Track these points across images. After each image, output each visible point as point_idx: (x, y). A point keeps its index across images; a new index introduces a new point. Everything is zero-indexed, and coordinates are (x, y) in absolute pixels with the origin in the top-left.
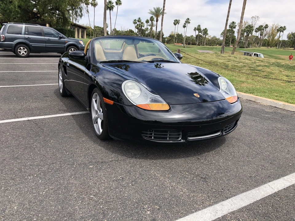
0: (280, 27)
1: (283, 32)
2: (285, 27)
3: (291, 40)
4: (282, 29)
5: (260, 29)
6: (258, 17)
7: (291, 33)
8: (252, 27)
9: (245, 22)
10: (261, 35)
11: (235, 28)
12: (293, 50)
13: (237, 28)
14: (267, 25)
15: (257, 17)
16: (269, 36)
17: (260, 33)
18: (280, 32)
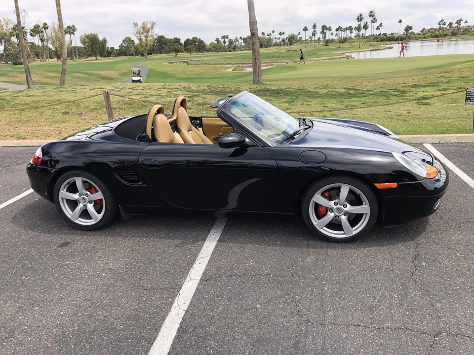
0: (68, 27)
1: (74, 34)
2: (73, 26)
3: (88, 46)
4: (71, 30)
5: (36, 31)
6: (24, 11)
7: (83, 35)
8: (23, 28)
9: (5, 20)
10: (42, 40)
12: (95, 60)
14: (46, 24)
15: (22, 11)
16: (53, 43)
17: (39, 38)
18: (70, 34)
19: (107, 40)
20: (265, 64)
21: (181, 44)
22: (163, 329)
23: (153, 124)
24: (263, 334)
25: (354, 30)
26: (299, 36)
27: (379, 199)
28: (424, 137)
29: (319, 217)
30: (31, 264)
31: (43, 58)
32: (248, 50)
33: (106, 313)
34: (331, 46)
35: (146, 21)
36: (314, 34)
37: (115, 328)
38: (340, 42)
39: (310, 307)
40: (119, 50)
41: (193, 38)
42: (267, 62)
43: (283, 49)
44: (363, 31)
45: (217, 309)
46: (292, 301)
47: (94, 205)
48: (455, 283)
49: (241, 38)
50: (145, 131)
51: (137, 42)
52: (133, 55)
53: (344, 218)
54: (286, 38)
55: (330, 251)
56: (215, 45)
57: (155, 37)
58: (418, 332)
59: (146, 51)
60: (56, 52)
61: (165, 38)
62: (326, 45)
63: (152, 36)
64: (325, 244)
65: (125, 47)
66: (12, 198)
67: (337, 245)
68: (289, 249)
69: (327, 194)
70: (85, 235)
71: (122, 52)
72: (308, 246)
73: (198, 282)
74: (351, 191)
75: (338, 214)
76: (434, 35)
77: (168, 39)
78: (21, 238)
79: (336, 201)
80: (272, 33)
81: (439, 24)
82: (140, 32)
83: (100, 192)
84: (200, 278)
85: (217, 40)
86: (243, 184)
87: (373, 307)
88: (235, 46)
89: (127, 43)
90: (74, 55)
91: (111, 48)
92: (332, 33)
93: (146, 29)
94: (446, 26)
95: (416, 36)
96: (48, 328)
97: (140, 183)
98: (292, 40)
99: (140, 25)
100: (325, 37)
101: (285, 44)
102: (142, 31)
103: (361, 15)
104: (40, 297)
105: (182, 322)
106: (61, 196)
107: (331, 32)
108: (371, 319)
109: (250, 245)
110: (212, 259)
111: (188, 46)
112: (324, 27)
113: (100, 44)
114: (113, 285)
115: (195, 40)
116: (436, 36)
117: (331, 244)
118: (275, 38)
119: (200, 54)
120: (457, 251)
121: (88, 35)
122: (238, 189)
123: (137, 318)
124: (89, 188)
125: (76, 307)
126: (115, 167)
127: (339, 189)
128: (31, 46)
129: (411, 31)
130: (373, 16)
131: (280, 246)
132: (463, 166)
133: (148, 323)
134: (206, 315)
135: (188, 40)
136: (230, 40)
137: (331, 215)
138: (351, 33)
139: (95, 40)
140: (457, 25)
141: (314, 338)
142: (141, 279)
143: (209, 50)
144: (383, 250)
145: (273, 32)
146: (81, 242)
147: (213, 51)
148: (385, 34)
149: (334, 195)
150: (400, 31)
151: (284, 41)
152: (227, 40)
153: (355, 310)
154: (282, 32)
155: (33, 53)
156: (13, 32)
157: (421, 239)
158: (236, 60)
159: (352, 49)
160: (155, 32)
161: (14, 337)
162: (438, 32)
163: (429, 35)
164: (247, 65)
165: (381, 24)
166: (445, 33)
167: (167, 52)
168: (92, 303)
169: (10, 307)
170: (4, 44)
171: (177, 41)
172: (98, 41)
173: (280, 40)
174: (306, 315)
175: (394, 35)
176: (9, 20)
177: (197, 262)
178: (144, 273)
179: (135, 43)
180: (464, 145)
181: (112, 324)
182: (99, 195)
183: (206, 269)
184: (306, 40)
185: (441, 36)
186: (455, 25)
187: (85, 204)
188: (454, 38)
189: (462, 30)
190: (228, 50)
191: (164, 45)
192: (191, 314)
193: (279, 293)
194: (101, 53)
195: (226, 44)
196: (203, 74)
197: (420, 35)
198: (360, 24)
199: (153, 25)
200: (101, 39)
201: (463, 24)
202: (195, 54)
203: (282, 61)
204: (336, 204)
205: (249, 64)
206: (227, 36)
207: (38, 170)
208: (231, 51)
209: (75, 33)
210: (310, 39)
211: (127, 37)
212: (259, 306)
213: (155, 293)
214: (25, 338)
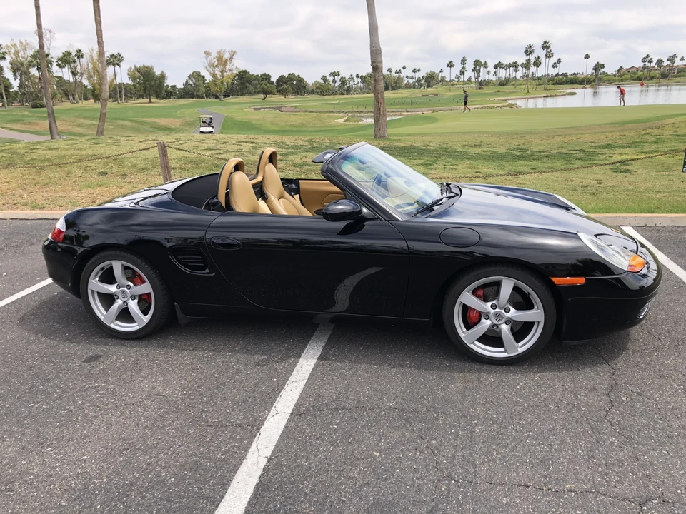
0: (111, 56)
1: (119, 66)
2: (119, 55)
3: (139, 83)
4: (116, 60)
5: (66, 60)
6: (50, 32)
7: (133, 67)
8: (47, 55)
9: (21, 43)
10: (74, 74)
11: (4, 58)
12: (149, 103)
13: (8, 58)
14: (80, 51)
15: (47, 32)
16: (90, 77)
17: (70, 70)
18: (114, 66)
19: (167, 75)
20: (391, 114)
21: (272, 83)
22: (234, 483)
23: (229, 186)
24: (384, 496)
25: (520, 68)
26: (441, 75)
27: (558, 301)
28: (623, 217)
29: (469, 326)
30: (43, 385)
31: (74, 98)
32: (368, 93)
33: (151, 458)
34: (486, 90)
35: (223, 49)
36: (463, 73)
37: (163, 481)
38: (500, 84)
39: (454, 458)
40: (184, 89)
41: (289, 74)
42: (395, 110)
43: (418, 92)
44: (533, 69)
45: (315, 456)
46: (427, 447)
47: (138, 303)
48: (671, 427)
49: (357, 76)
50: (216, 196)
51: (208, 78)
52: (203, 97)
53: (505, 328)
54: (423, 77)
55: (484, 376)
56: (321, 84)
57: (235, 72)
58: (615, 497)
59: (221, 92)
60: (93, 91)
61: (249, 73)
62: (480, 89)
63: (231, 70)
64: (477, 366)
65: (191, 85)
66: (20, 291)
67: (494, 368)
68: (423, 372)
69: (480, 292)
70: (124, 346)
71: (187, 92)
72: (452, 369)
73: (288, 416)
74: (516, 289)
75: (496, 322)
76: (635, 76)
77: (253, 75)
78: (30, 347)
79: (495, 302)
80: (402, 70)
81: (643, 61)
82: (213, 64)
83: (147, 283)
84: (290, 411)
85: (324, 78)
86: (358, 275)
87: (549, 460)
88: (349, 88)
89: (194, 80)
90: (118, 96)
91: (172, 86)
92: (489, 71)
93: (222, 60)
94: (653, 64)
95: (610, 78)
96: (64, 479)
97: (207, 271)
98: (431, 80)
99: (214, 54)
100: (479, 76)
101: (420, 86)
102: (216, 63)
103: (530, 46)
104: (53, 433)
105: (262, 475)
106: (90, 287)
107: (487, 70)
108: (545, 477)
109: (366, 366)
110: (310, 384)
111: (282, 85)
112: (477, 63)
113: (156, 80)
114: (162, 419)
115: (292, 77)
116: (639, 79)
117: (485, 367)
118: (407, 77)
119: (299, 98)
120: (674, 381)
121: (140, 68)
122: (351, 283)
123: (195, 467)
124: (133, 277)
125: (107, 449)
126: (171, 247)
127: (498, 284)
128: (57, 81)
129: (602, 70)
130: (548, 48)
131: (410, 367)
132: (680, 260)
133: (212, 476)
134: (298, 466)
135: (282, 77)
136: (342, 78)
137: (486, 323)
138: (516, 71)
139: (149, 74)
140: (668, 63)
141: (459, 504)
142: (203, 410)
143: (312, 92)
144: (563, 377)
145: (404, 68)
146: (118, 355)
147: (317, 93)
148: (565, 75)
149: (491, 294)
150: (586, 70)
151: (419, 81)
152: (337, 79)
153: (522, 463)
154: (417, 69)
155: (61, 91)
156: (32, 61)
157: (620, 362)
158: (351, 107)
159: (518, 94)
160: (235, 65)
161: (12, 491)
162: (641, 73)
163: (628, 76)
164: (366, 114)
165: (559, 59)
166: (651, 74)
167: (251, 94)
168: (130, 445)
169: (9, 446)
170: (19, 77)
171: (266, 79)
172: (154, 76)
173: (414, 80)
174: (447, 468)
175: (578, 76)
176: (28, 44)
177: (287, 388)
178: (208, 402)
179: (206, 80)
180: (681, 229)
181: (159, 475)
182: (146, 288)
183: (300, 399)
184: (451, 81)
185: (645, 78)
186: (666, 63)
187: (125, 300)
188: (664, 82)
189: (676, 71)
190: (338, 92)
191: (247, 84)
192: (277, 463)
193: (408, 435)
194: (156, 93)
195: (337, 84)
196: (302, 125)
197: (615, 76)
198: (529, 60)
199: (233, 54)
200: (158, 72)
201: (678, 62)
202: (291, 98)
203: (416, 109)
204: (494, 307)
205: (368, 112)
206: (338, 72)
207: (59, 250)
208: (342, 94)
209: (121, 64)
210: (457, 80)
211: (194, 72)
212: (377, 454)
213: (223, 432)
214: (29, 493)
